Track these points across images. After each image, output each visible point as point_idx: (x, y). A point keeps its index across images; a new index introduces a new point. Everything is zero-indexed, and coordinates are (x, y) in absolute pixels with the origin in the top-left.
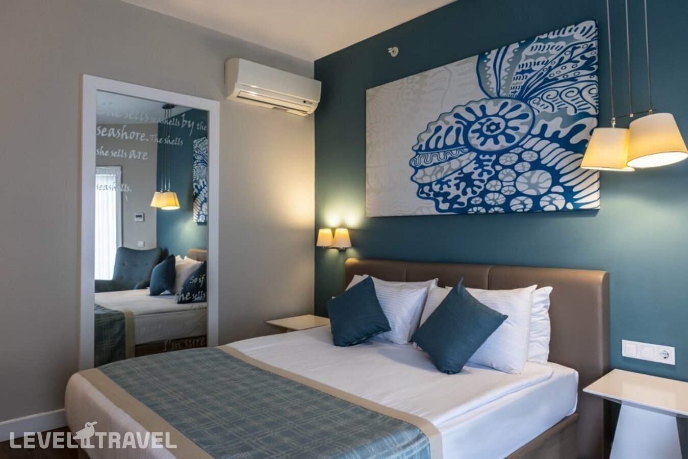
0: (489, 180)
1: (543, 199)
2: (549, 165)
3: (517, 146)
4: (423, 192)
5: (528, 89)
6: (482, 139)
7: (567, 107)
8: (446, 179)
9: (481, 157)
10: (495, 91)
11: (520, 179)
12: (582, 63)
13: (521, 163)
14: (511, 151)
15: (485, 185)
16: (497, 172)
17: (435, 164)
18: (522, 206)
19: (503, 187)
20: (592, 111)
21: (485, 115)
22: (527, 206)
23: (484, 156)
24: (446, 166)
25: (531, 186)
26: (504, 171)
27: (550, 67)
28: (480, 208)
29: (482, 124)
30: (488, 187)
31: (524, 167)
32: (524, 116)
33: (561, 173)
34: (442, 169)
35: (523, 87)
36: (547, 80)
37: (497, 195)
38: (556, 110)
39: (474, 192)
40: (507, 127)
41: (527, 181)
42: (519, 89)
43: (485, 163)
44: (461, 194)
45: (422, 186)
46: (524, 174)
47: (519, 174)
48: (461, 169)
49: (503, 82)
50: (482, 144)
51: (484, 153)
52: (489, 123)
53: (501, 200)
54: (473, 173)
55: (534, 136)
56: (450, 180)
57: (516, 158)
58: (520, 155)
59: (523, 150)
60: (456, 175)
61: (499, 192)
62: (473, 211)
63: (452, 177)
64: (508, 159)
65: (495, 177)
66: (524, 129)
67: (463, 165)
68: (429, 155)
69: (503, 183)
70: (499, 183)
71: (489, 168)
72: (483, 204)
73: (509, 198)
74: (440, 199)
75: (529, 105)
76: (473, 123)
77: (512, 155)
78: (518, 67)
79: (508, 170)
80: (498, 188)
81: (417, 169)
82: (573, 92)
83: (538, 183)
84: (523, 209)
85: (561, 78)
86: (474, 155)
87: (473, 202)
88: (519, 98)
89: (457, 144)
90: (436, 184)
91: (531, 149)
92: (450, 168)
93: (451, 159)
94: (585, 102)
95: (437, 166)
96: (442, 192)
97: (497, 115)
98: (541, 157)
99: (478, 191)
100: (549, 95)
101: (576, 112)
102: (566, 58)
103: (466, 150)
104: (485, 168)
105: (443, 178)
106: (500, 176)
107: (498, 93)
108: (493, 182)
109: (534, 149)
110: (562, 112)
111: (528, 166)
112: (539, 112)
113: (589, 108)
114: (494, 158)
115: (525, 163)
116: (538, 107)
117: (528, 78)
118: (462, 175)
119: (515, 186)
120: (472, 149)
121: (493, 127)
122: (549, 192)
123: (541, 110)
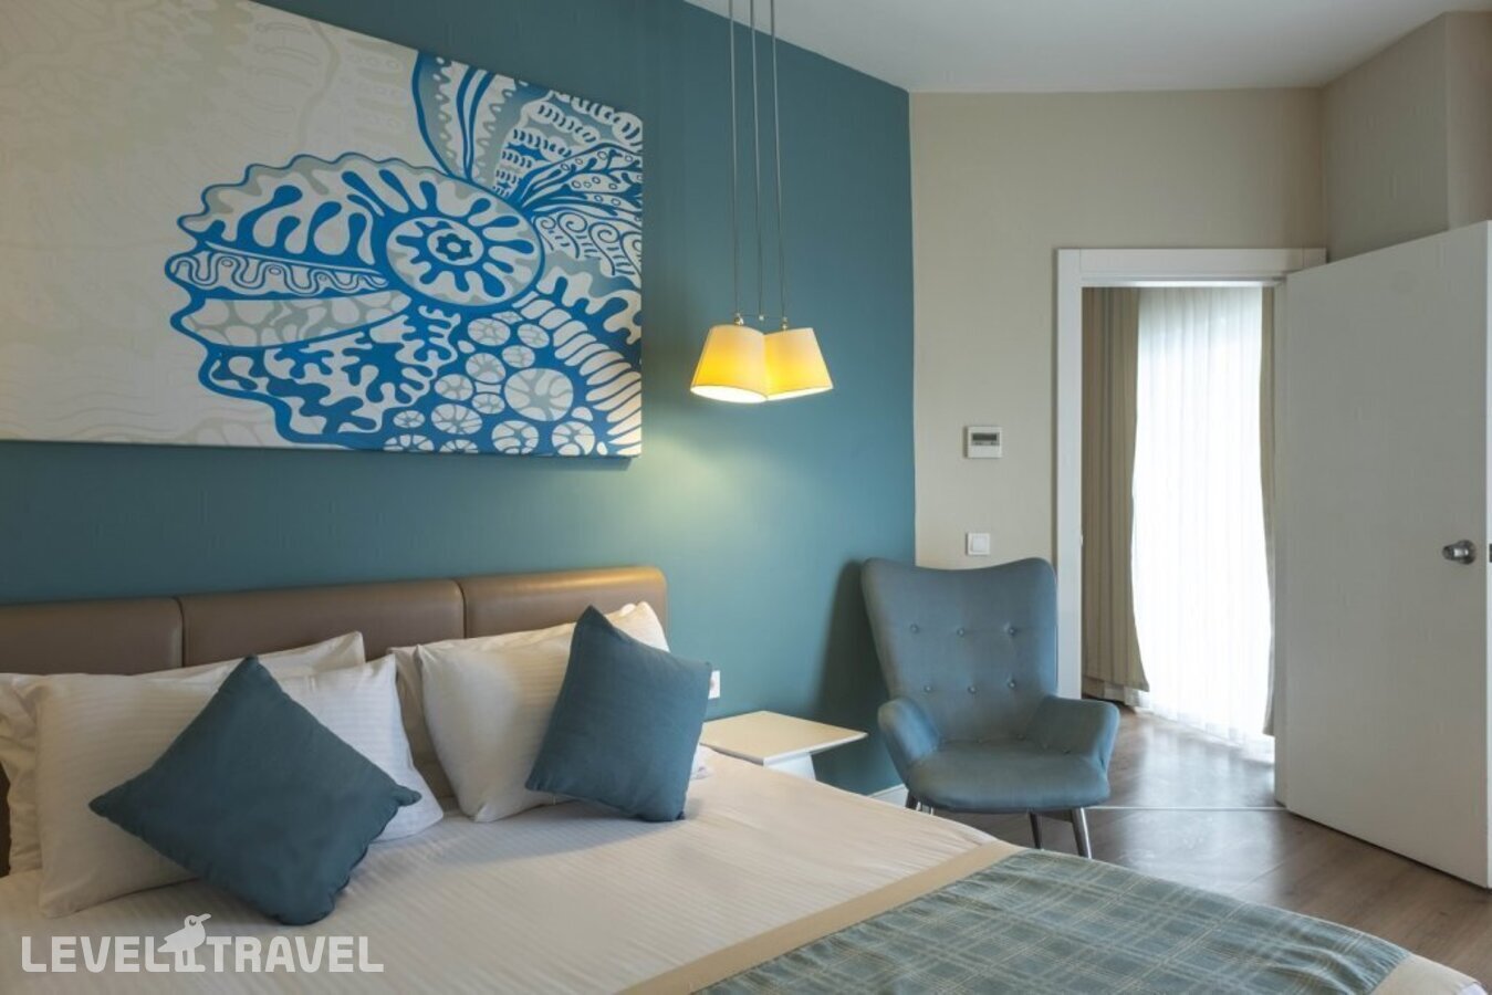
0: (443, 371)
1: (557, 430)
2: (569, 363)
3: (506, 306)
4: (225, 373)
5: (532, 192)
6: (426, 267)
7: (599, 259)
8: (313, 348)
9: (423, 310)
10: (460, 162)
11: (514, 381)
12: (623, 187)
13: (517, 347)
14: (496, 315)
15: (432, 383)
16: (463, 357)
17: (273, 296)
18: (517, 443)
19: (475, 393)
20: (636, 280)
21: (432, 210)
22: (528, 443)
23: (430, 311)
24: (315, 311)
25: (536, 401)
26: (479, 356)
27: (574, 167)
28: (418, 439)
29: (427, 231)
30: (440, 388)
31: (522, 357)
32: (522, 246)
33: (590, 382)
34: (300, 317)
35: (523, 183)
36: (566, 190)
37: (461, 410)
38: (582, 258)
39: (401, 396)
40: (486, 258)
41: (527, 389)
42: (513, 182)
43: (432, 328)
44: (363, 396)
45: (220, 354)
46: (522, 373)
47: (511, 371)
48: (366, 329)
49: (479, 152)
50: (427, 279)
51: (433, 304)
52: (444, 233)
53: (473, 424)
54: (399, 347)
55: (542, 296)
56: (330, 354)
57: (505, 334)
58: (514, 328)
59: (521, 319)
60: (349, 341)
61: (468, 404)
62: (399, 444)
63: (337, 346)
64: (489, 331)
65: (458, 367)
66: (523, 275)
67: (370, 318)
68: (253, 263)
69: (477, 384)
70: (467, 383)
71: (444, 343)
72: (428, 429)
73: (490, 421)
74: (295, 403)
75: (534, 226)
76: (403, 218)
77: (496, 324)
78: (512, 134)
79: (489, 357)
80: (465, 395)
81: (198, 298)
82: (610, 233)
83: (549, 396)
84: (520, 448)
85: (591, 198)
86: (403, 301)
87: (398, 421)
88: (513, 201)
89: (350, 258)
90: (278, 357)
91: (536, 322)
92: (328, 319)
93: (329, 293)
94: (626, 261)
95: (282, 302)
96: (298, 381)
97: (463, 221)
98: (556, 344)
99: (415, 395)
100: (571, 223)
101: (613, 273)
102: (600, 164)
103: (380, 281)
104: (433, 340)
105: (306, 344)
106: (471, 367)
107: (468, 170)
108: (453, 379)
109: (542, 322)
110: (592, 266)
111: (531, 358)
112: (552, 248)
113: (633, 273)
114: (456, 320)
115: (523, 349)
116: (551, 238)
117: (532, 168)
118: (368, 346)
119: (502, 395)
120: (396, 283)
121: (454, 247)
122: (568, 418)
123: (557, 244)
